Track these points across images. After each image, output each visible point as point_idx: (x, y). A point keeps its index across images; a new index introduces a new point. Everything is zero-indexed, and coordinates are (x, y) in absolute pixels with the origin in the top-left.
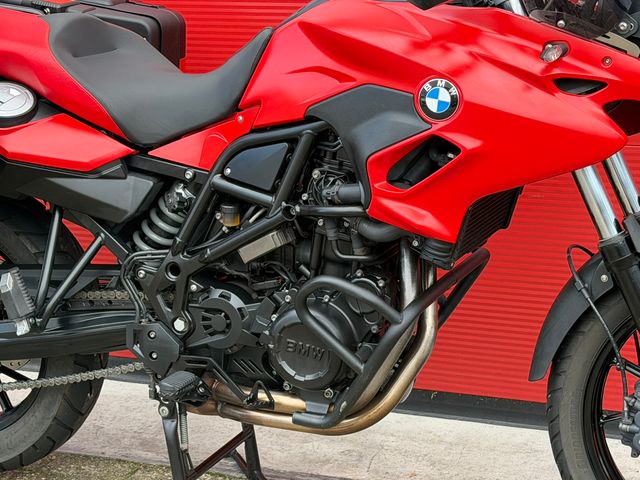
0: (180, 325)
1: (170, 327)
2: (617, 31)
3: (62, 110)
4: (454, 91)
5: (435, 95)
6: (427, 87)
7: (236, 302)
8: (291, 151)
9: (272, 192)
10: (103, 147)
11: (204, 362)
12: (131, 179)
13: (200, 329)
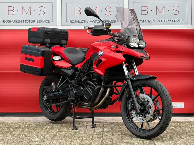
0: (75, 92)
1: (74, 92)
2: (124, 44)
3: (64, 60)
4: (102, 52)
5: (100, 53)
6: (100, 52)
7: (82, 88)
8: (88, 64)
9: (86, 70)
10: (68, 65)
11: (77, 97)
12: (72, 70)
13: (78, 93)
